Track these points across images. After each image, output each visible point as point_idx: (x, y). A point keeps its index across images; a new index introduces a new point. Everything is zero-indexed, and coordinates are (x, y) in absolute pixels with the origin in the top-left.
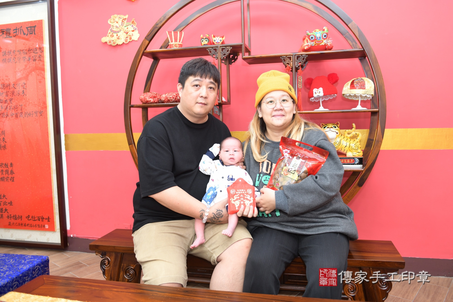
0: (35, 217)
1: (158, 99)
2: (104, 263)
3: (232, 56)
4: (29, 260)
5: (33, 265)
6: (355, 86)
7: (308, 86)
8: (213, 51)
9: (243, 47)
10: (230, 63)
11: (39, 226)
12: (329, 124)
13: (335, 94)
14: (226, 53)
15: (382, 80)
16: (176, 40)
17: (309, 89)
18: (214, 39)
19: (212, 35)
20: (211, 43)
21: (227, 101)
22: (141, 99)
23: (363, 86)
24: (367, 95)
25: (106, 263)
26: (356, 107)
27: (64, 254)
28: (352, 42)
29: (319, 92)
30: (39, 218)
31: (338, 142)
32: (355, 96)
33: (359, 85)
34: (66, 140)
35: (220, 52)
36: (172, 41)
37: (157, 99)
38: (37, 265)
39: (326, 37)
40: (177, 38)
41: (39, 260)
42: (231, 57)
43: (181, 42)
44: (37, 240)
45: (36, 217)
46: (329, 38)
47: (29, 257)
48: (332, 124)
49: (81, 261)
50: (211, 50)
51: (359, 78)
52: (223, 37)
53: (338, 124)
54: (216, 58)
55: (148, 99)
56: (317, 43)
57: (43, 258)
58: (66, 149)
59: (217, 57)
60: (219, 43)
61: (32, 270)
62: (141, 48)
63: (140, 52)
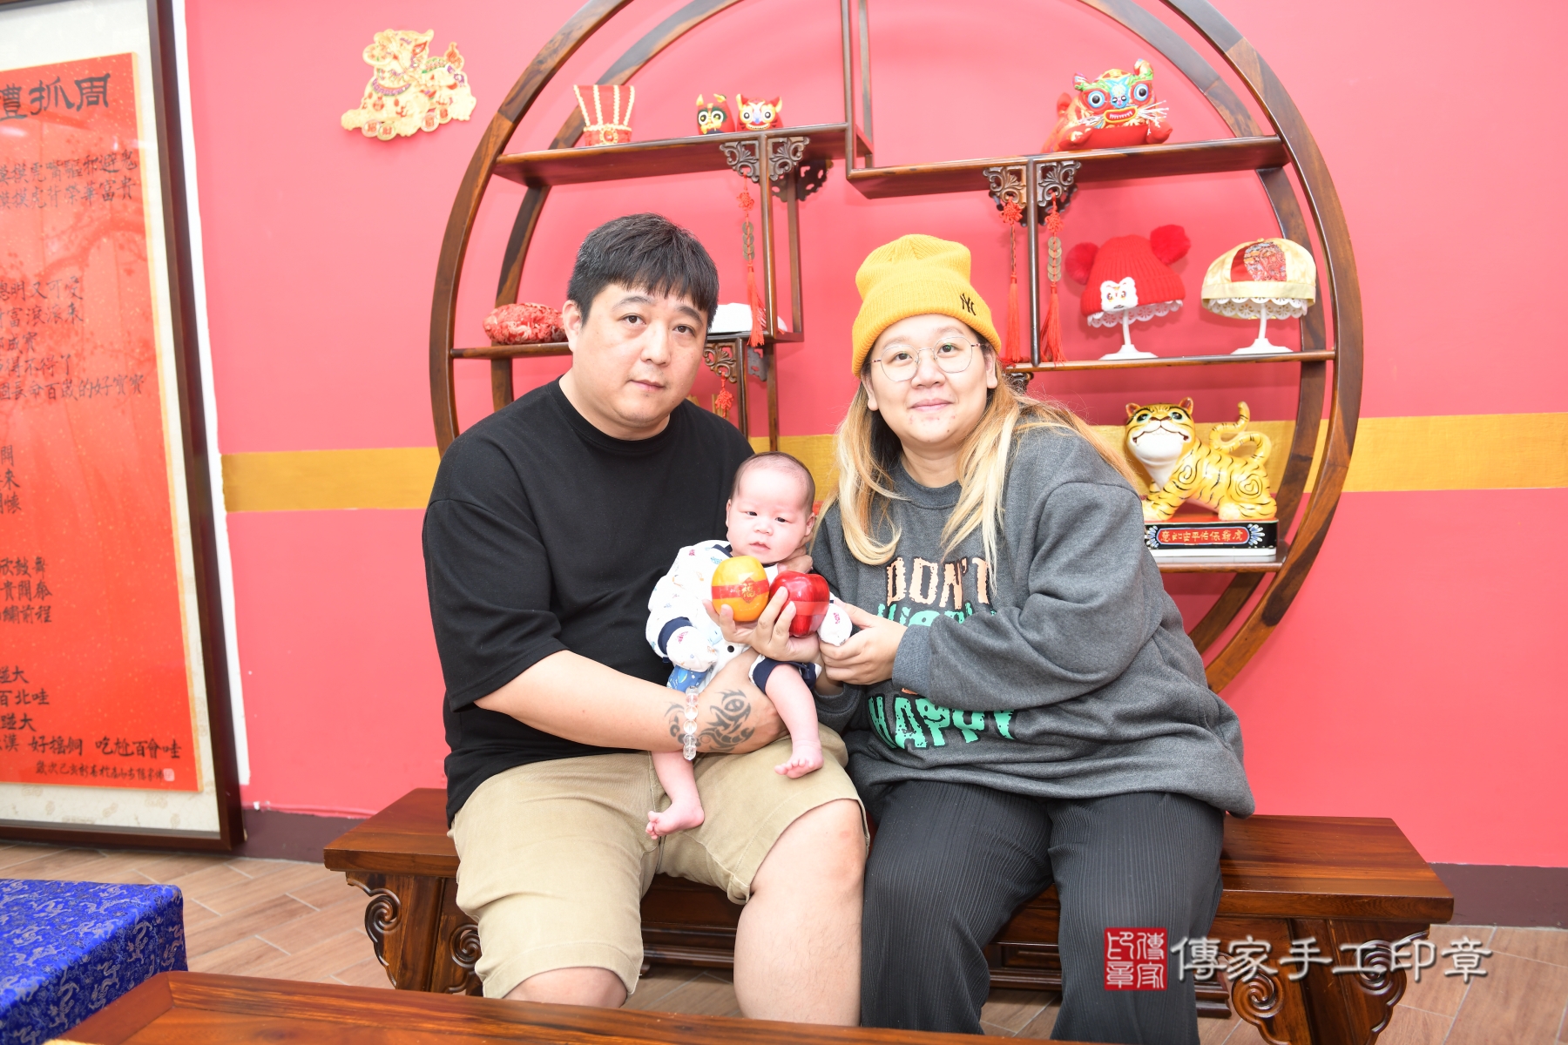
0: (127, 745)
1: (549, 326)
2: (378, 911)
3: (808, 168)
4: (114, 902)
5: (129, 921)
6: (1250, 269)
7: (1080, 274)
8: (742, 154)
9: (850, 136)
10: (801, 195)
11: (143, 774)
12: (1158, 407)
13: (1178, 299)
14: (790, 159)
15: (1348, 247)
16: (608, 118)
17: (1086, 284)
18: (744, 109)
19: (739, 97)
20: (732, 123)
21: (791, 331)
22: (488, 328)
23: (1276, 271)
24: (1291, 302)
25: (385, 911)
26: (1249, 343)
27: (232, 867)
28: (1232, 113)
29: (1123, 292)
30: (143, 748)
31: (1188, 470)
32: (1249, 305)
33: (1264, 268)
34: (226, 475)
35: (767, 155)
36: (594, 122)
37: (544, 326)
38: (140, 921)
39: (1145, 97)
40: (613, 110)
41: (148, 903)
42: (803, 175)
43: (626, 121)
44: (139, 823)
45: (131, 744)
46: (1155, 102)
47: (111, 890)
48: (1168, 406)
49: (291, 893)
50: (735, 151)
51: (1262, 240)
52: (774, 104)
53: (1185, 405)
54: (755, 180)
55: (514, 328)
56: (1113, 119)
57: (160, 892)
58: (229, 505)
59: (758, 173)
60: (762, 123)
61: (125, 938)
62: (487, 147)
63: (483, 163)
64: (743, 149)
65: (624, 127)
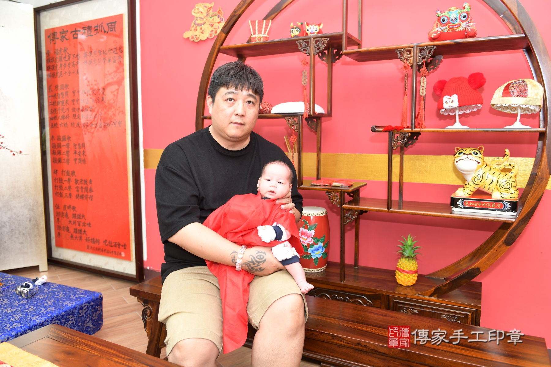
2: (146, 312)
3: (336, 50)
4: (79, 296)
5: (81, 302)
6: (511, 92)
7: (438, 93)
8: (304, 45)
9: (344, 37)
10: (333, 60)
11: (116, 253)
12: (467, 149)
13: (478, 104)
14: (321, 46)
16: (260, 32)
17: (439, 97)
18: (307, 28)
19: (306, 23)
20: (303, 33)
21: (327, 113)
23: (523, 93)
24: (530, 107)
25: (148, 313)
26: (512, 124)
29: (452, 100)
30: (116, 244)
31: (479, 176)
32: (510, 107)
33: (518, 91)
34: (145, 156)
35: (313, 45)
36: (255, 34)
38: (85, 303)
39: (465, 18)
40: (262, 29)
41: (89, 297)
42: (334, 53)
43: (266, 34)
44: (114, 269)
45: (113, 243)
46: (470, 20)
47: (81, 291)
48: (472, 149)
50: (302, 44)
51: (520, 79)
52: (319, 25)
53: (481, 148)
54: (308, 54)
56: (452, 28)
57: (94, 294)
58: (146, 166)
59: (309, 52)
60: (314, 33)
61: (79, 308)
62: (217, 44)
63: (215, 49)
64: (305, 43)
65: (265, 36)
